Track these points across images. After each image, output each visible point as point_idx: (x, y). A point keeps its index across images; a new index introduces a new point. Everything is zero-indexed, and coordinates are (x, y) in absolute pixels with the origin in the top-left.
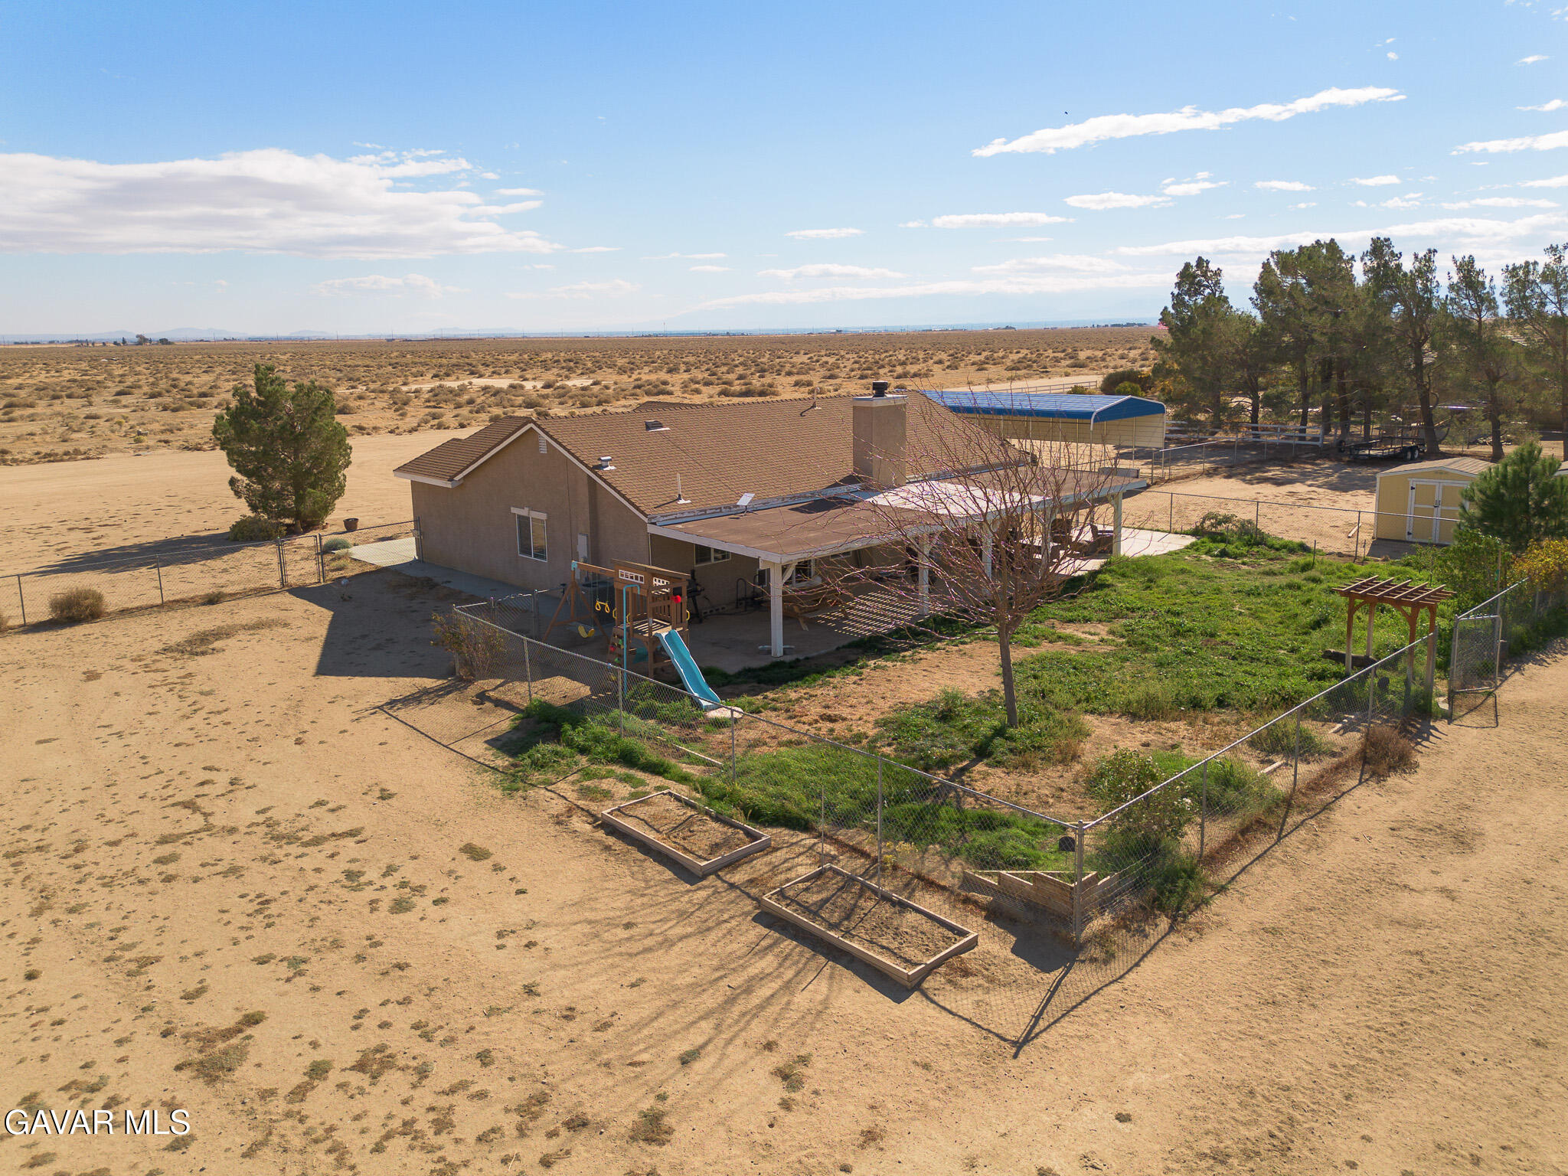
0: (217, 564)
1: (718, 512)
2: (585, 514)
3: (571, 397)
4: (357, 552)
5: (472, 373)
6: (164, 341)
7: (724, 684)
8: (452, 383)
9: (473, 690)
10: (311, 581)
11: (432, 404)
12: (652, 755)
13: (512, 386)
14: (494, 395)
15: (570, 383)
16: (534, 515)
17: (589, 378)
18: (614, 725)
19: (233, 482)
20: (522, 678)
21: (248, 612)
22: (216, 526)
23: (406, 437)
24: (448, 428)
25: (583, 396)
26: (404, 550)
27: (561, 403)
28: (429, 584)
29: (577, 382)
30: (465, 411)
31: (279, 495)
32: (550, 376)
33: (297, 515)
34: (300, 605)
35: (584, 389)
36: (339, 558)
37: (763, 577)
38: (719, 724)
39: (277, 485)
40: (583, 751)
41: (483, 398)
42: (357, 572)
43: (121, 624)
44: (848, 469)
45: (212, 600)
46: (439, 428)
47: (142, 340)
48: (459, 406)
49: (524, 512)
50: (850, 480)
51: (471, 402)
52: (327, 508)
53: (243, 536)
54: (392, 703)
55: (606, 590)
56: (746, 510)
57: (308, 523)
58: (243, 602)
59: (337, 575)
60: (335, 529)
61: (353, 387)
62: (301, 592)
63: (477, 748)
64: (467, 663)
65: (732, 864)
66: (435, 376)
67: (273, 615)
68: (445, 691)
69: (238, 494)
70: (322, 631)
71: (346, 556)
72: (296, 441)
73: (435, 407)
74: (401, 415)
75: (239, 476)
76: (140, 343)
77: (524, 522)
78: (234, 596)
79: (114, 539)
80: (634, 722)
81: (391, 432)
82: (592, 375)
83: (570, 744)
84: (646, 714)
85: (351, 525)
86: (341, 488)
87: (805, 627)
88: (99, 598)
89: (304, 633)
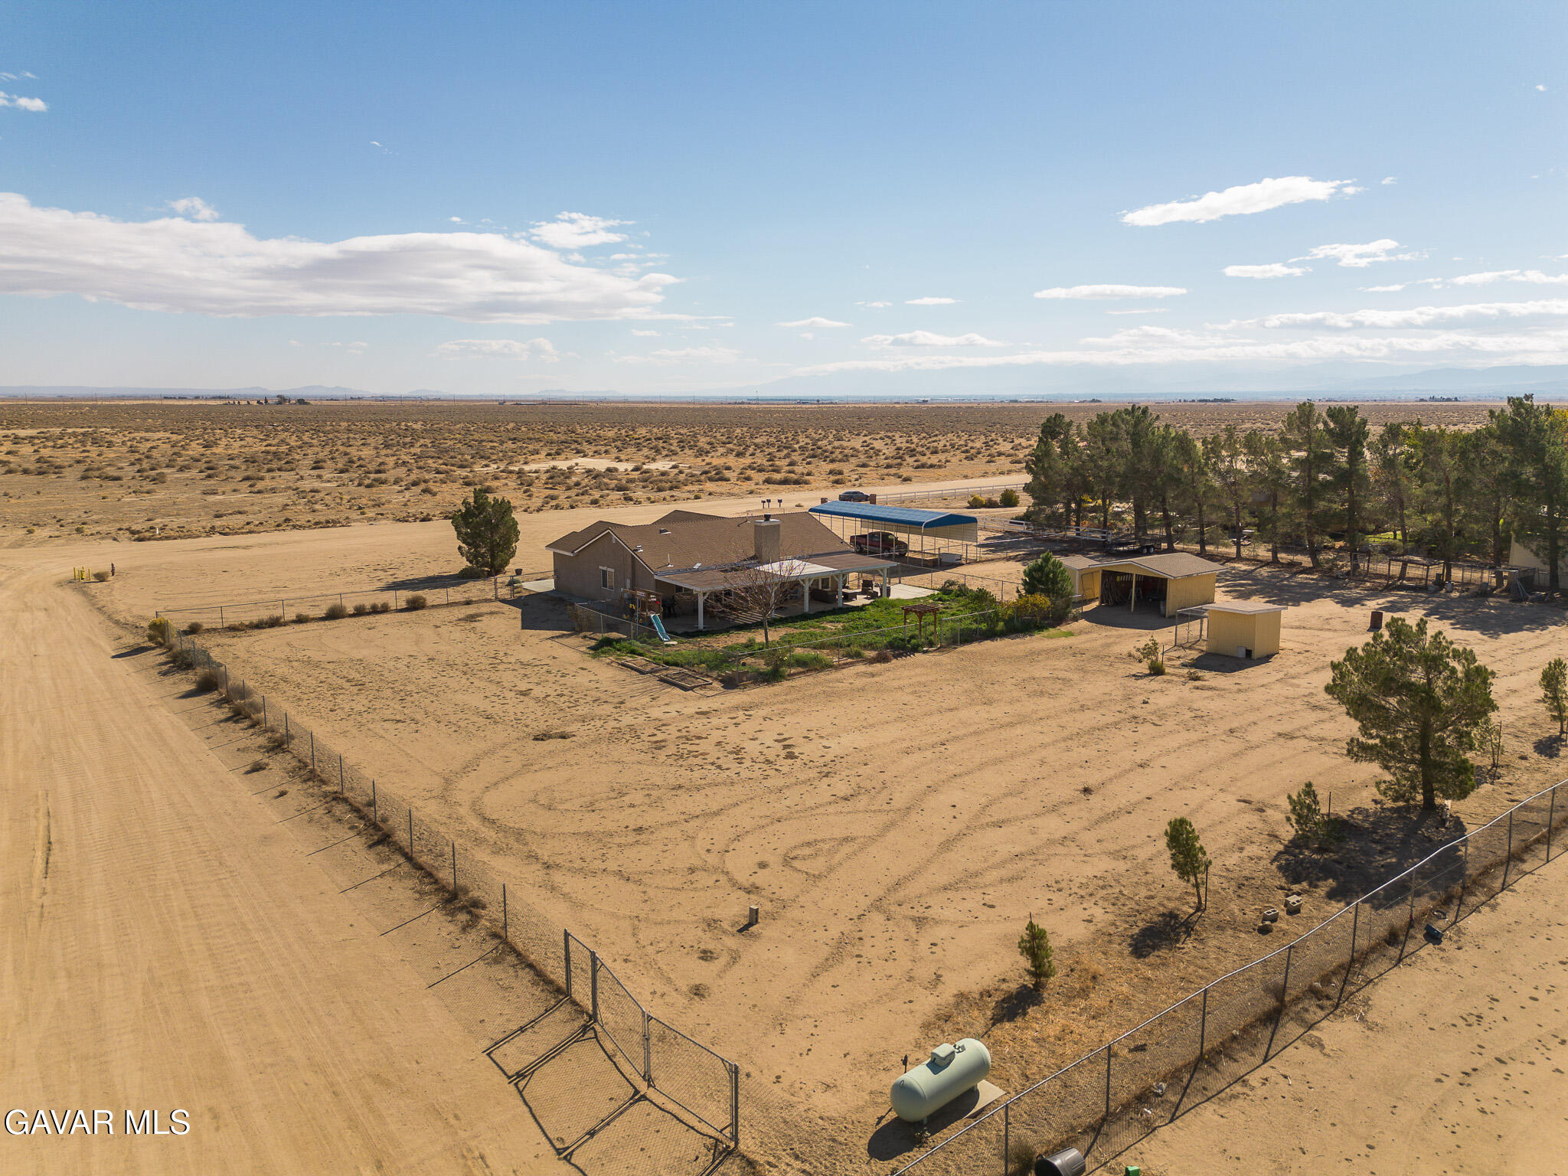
0: (461, 588)
1: (685, 571)
2: (630, 570)
3: (651, 483)
4: (526, 585)
5: (578, 452)
6: (301, 402)
7: (673, 634)
8: (562, 465)
9: (582, 634)
10: (508, 597)
11: (550, 486)
12: (641, 651)
13: (609, 470)
14: (594, 478)
15: (652, 466)
16: (609, 569)
17: (671, 460)
18: (630, 644)
19: (460, 548)
20: (600, 632)
21: (485, 608)
22: (448, 570)
23: (535, 515)
24: (562, 509)
25: (661, 481)
26: (549, 585)
27: (644, 487)
28: (562, 600)
29: (662, 465)
30: (572, 493)
31: (483, 556)
32: (639, 457)
33: (492, 566)
34: (506, 607)
35: (663, 474)
36: (517, 587)
37: (696, 597)
38: (667, 646)
39: (483, 551)
40: (619, 650)
41: (587, 480)
42: (527, 594)
43: (434, 612)
44: (752, 553)
45: (468, 603)
46: (556, 509)
47: (282, 400)
48: (569, 488)
49: (605, 568)
50: (752, 558)
51: (577, 484)
52: (507, 563)
53: (465, 576)
54: (553, 637)
55: (632, 599)
56: (698, 570)
57: (497, 570)
58: (481, 604)
59: (518, 595)
60: (510, 574)
61: (487, 466)
62: (504, 601)
63: (584, 649)
64: (579, 626)
65: (656, 672)
66: (549, 455)
67: (496, 610)
68: (572, 635)
69: (462, 554)
70: (520, 616)
71: (521, 587)
72: (494, 528)
73: (551, 489)
74: (529, 496)
75: (464, 545)
76: (280, 403)
77: (604, 572)
78: (476, 602)
79: (402, 576)
80: (638, 643)
81: (525, 511)
82: (674, 457)
83: (614, 648)
84: (644, 642)
85: (519, 572)
86: (514, 552)
87: (718, 620)
88: (425, 600)
89: (512, 616)
